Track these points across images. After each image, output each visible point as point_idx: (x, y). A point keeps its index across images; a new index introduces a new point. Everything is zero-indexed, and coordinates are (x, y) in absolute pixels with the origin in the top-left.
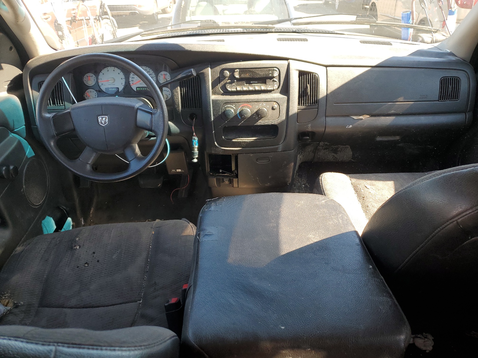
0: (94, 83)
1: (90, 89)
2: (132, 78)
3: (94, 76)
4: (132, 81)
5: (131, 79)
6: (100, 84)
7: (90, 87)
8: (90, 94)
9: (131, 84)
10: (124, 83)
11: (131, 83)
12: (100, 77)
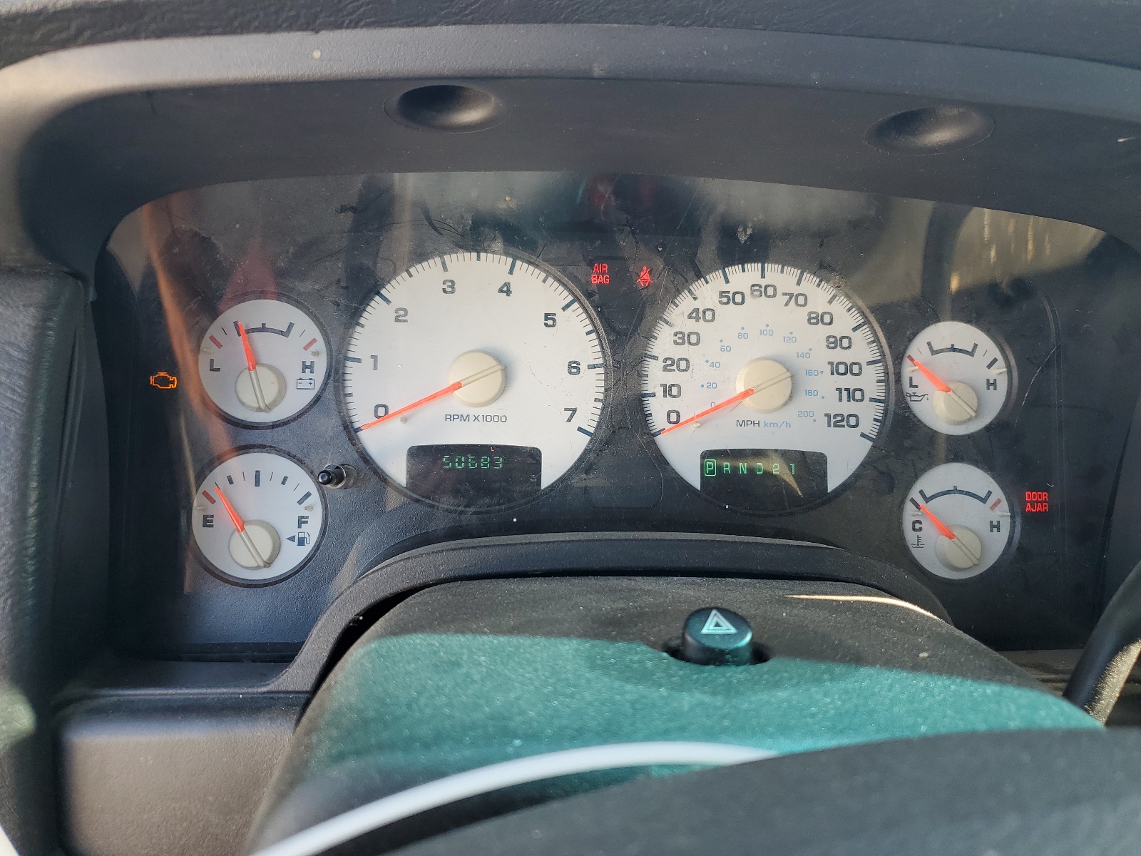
0: (296, 401)
1: (262, 448)
2: (670, 364)
3: (306, 327)
4: (667, 390)
5: (655, 376)
6: (360, 413)
7: (254, 437)
8: (248, 499)
9: (658, 419)
10: (590, 415)
11: (658, 409)
12: (363, 341)
